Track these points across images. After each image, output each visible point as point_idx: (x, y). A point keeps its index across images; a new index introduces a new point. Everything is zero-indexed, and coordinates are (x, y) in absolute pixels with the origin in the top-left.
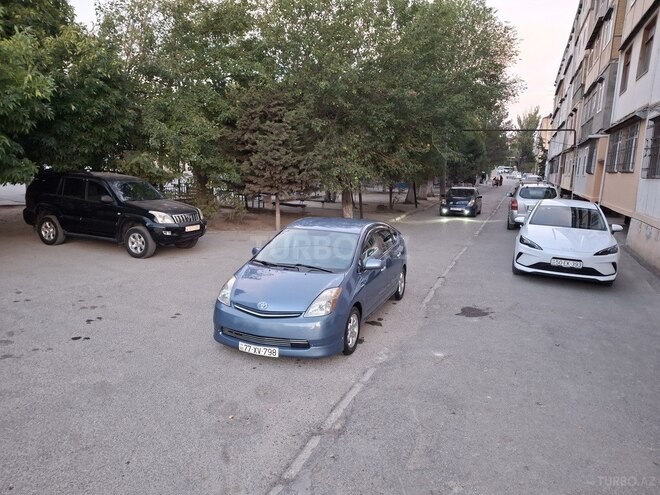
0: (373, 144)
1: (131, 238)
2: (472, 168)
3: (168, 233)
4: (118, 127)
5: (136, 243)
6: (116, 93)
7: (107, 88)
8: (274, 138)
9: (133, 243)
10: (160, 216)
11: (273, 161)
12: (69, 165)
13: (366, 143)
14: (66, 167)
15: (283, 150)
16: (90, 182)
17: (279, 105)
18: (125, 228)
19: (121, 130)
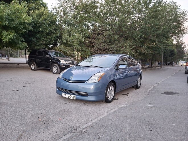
0: (135, 44)
1: (54, 68)
2: (172, 59)
3: (64, 66)
4: (54, 36)
5: (55, 69)
6: (54, 26)
7: (51, 24)
8: (101, 40)
9: (54, 70)
10: (62, 61)
11: (100, 48)
12: (40, 47)
13: (133, 43)
14: (39, 48)
15: (104, 44)
16: (45, 52)
17: (104, 31)
18: (52, 65)
19: (55, 37)
